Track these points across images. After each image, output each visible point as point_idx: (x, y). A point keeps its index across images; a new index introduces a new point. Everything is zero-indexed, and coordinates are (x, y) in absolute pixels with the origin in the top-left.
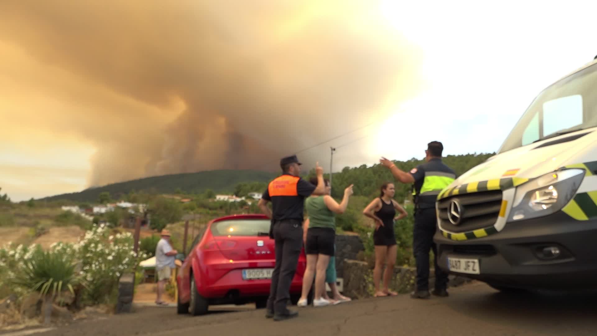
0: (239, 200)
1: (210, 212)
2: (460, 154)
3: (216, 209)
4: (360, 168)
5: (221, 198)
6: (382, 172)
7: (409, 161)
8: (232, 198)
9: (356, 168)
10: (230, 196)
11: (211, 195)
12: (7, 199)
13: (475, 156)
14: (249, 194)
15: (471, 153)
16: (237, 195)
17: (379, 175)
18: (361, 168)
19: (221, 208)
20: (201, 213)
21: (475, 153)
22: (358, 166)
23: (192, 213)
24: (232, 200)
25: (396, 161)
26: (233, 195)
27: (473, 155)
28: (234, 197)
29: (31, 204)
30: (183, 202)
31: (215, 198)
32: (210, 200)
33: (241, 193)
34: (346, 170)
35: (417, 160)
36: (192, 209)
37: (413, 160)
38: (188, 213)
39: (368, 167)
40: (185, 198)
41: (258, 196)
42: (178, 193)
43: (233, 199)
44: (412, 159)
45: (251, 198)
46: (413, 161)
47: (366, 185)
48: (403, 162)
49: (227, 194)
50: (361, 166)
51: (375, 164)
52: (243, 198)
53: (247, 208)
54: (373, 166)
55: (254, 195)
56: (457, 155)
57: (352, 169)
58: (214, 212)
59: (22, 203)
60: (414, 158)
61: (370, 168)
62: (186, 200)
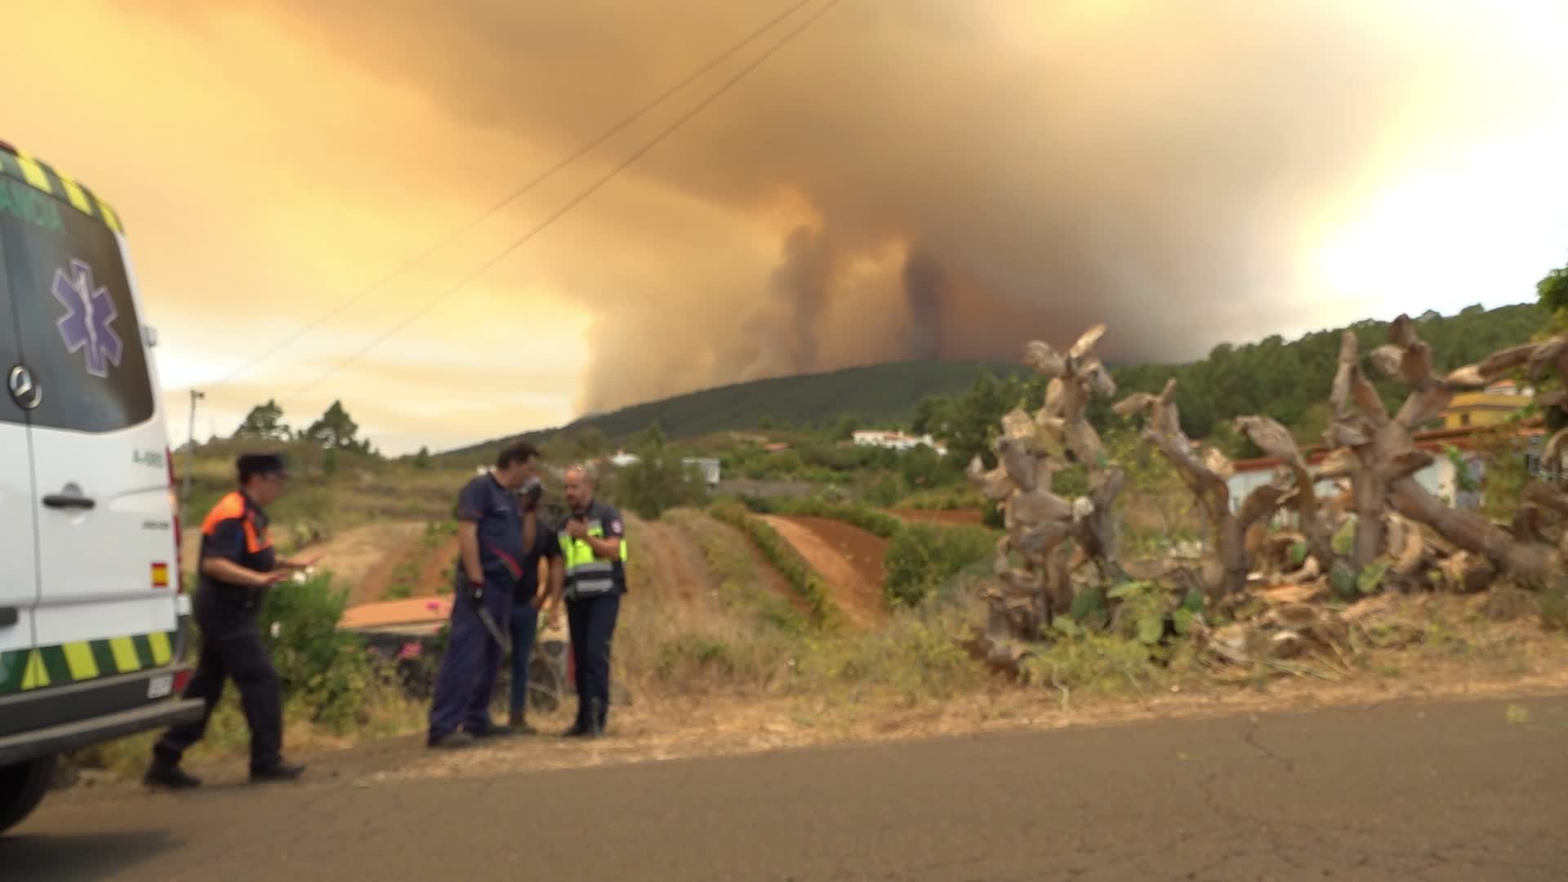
0: (913, 442)
1: (836, 475)
3: (851, 467)
4: (1262, 345)
5: (866, 438)
8: (896, 439)
9: (1250, 346)
10: (888, 434)
11: (848, 435)
12: (372, 450)
16: (910, 431)
17: (1319, 365)
18: (1265, 344)
19: (864, 463)
20: (810, 480)
22: (1257, 340)
23: (788, 477)
24: (895, 445)
26: (897, 432)
28: (903, 435)
29: (421, 462)
30: (768, 452)
31: (853, 440)
32: (840, 445)
34: (1222, 352)
35: (1440, 316)
36: (789, 468)
37: (1431, 316)
38: (777, 479)
39: (1286, 343)
40: (775, 441)
43: (900, 441)
44: (1429, 312)
46: (1429, 320)
47: (1277, 394)
49: (882, 429)
50: (1267, 339)
51: (1309, 334)
52: (927, 440)
57: (1240, 348)
58: (844, 474)
59: (404, 460)
60: (1433, 311)
61: (1294, 345)
62: (773, 447)
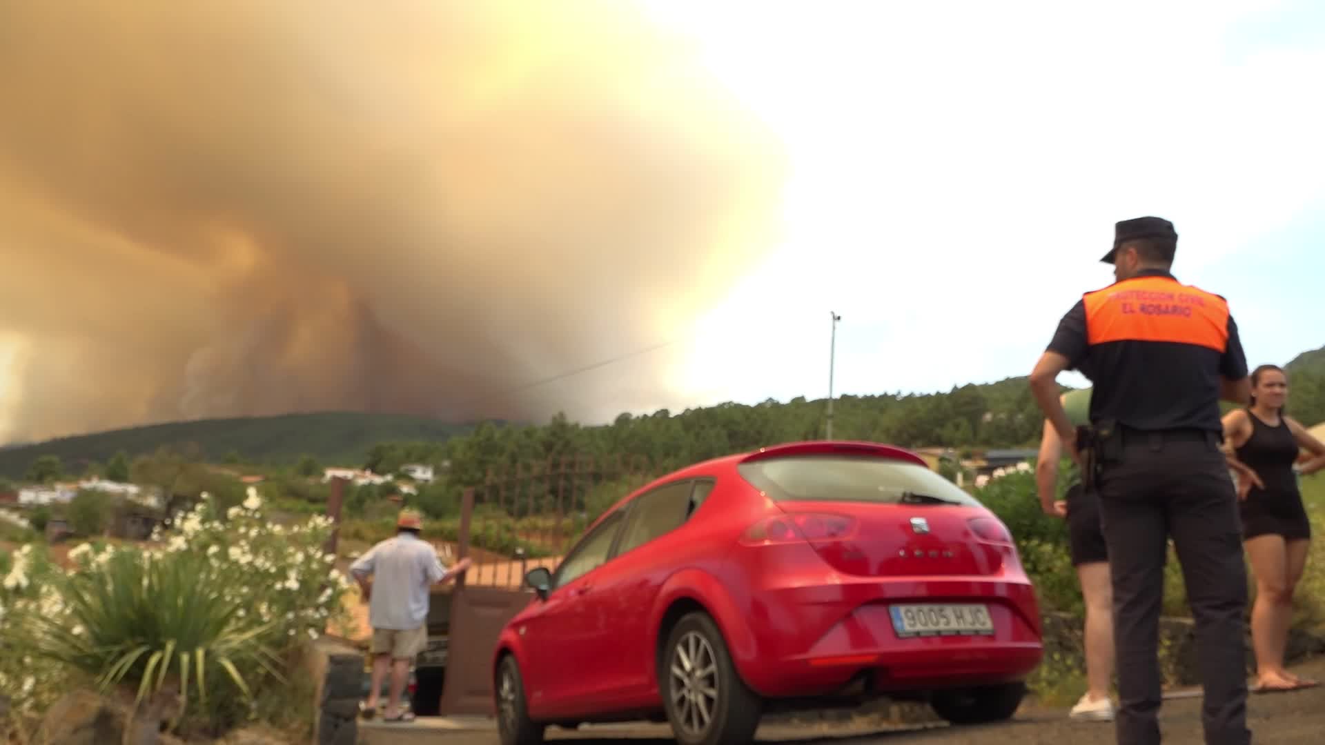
0: (378, 480)
1: (311, 507)
2: (869, 394)
3: (326, 500)
4: (654, 415)
5: (336, 474)
6: (703, 427)
7: (760, 406)
8: (363, 477)
9: (645, 416)
10: (358, 472)
11: (310, 470)
13: (899, 398)
14: (403, 468)
15: (890, 393)
16: (375, 471)
17: (697, 435)
18: (657, 416)
21: (899, 393)
22: (650, 411)
24: (361, 482)
25: (732, 405)
26: (364, 469)
27: (894, 397)
28: (368, 473)
31: (323, 475)
32: (311, 481)
33: (380, 467)
34: (624, 420)
35: (778, 403)
37: (769, 403)
39: (671, 415)
40: (250, 474)
41: (424, 472)
42: (230, 462)
43: (364, 479)
44: (767, 401)
45: (408, 478)
46: (768, 406)
47: (667, 455)
48: (747, 407)
49: (351, 466)
50: (658, 412)
51: (687, 410)
52: (389, 478)
53: (397, 501)
54: (684, 414)
55: (414, 471)
56: (861, 395)
57: (638, 417)
58: (320, 506)
60: (770, 399)
61: (677, 417)
62: (249, 480)
